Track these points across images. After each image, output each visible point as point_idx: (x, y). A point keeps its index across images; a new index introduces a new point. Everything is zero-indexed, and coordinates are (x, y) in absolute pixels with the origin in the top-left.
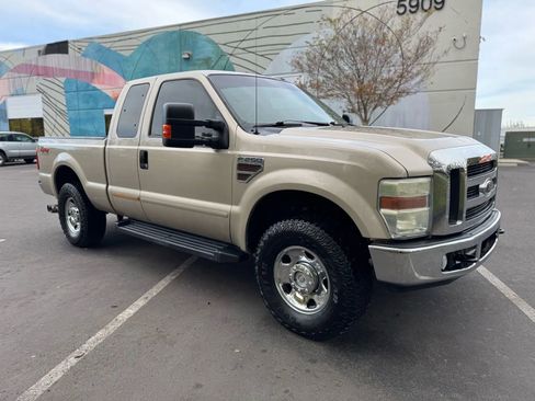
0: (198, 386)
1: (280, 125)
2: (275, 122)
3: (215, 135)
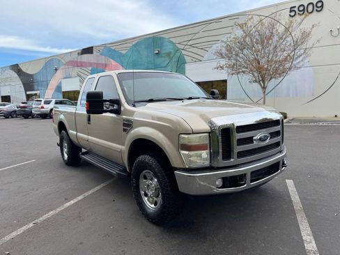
0: (81, 243)
1: (151, 101)
2: (148, 99)
3: (116, 107)
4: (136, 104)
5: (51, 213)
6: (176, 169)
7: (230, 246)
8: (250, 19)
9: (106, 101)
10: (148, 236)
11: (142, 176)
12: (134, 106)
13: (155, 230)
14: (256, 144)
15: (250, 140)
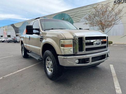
0: (18, 86)
1: (52, 29)
3: (37, 32)
4: (45, 30)
5: (11, 74)
6: (58, 55)
7: (81, 90)
8: (98, 5)
9: (34, 29)
10: (47, 84)
11: (46, 59)
12: (45, 31)
13: (51, 82)
14: (94, 46)
15: (92, 44)
